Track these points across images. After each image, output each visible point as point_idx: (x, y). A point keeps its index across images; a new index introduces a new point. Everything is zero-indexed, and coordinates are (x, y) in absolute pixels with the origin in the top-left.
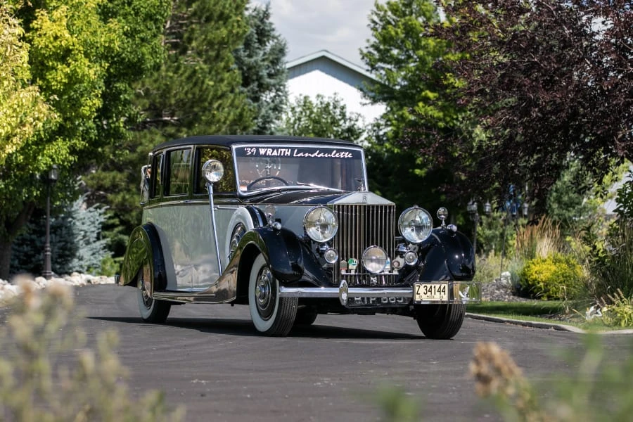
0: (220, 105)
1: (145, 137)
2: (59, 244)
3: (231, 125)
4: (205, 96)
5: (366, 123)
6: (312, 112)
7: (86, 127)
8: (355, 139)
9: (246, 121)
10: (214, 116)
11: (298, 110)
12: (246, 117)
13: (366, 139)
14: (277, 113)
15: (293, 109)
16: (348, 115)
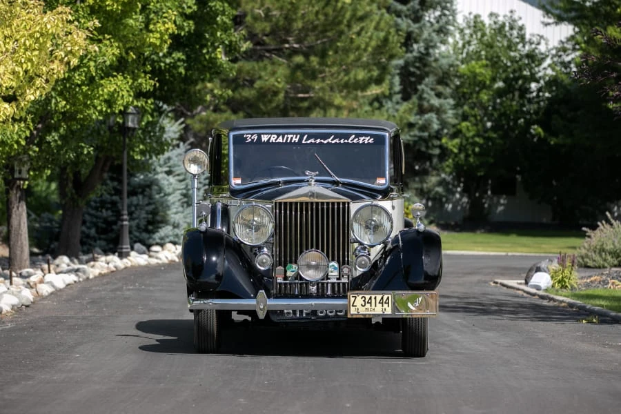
0: (362, 29)
1: (265, 68)
2: (147, 208)
3: (373, 54)
4: (340, 18)
5: (550, 46)
6: (483, 35)
7: (173, 58)
8: (537, 66)
9: (393, 48)
10: (352, 41)
11: (467, 32)
12: (393, 42)
13: (549, 66)
14: (442, 35)
15: (462, 31)
16: (528, 37)
